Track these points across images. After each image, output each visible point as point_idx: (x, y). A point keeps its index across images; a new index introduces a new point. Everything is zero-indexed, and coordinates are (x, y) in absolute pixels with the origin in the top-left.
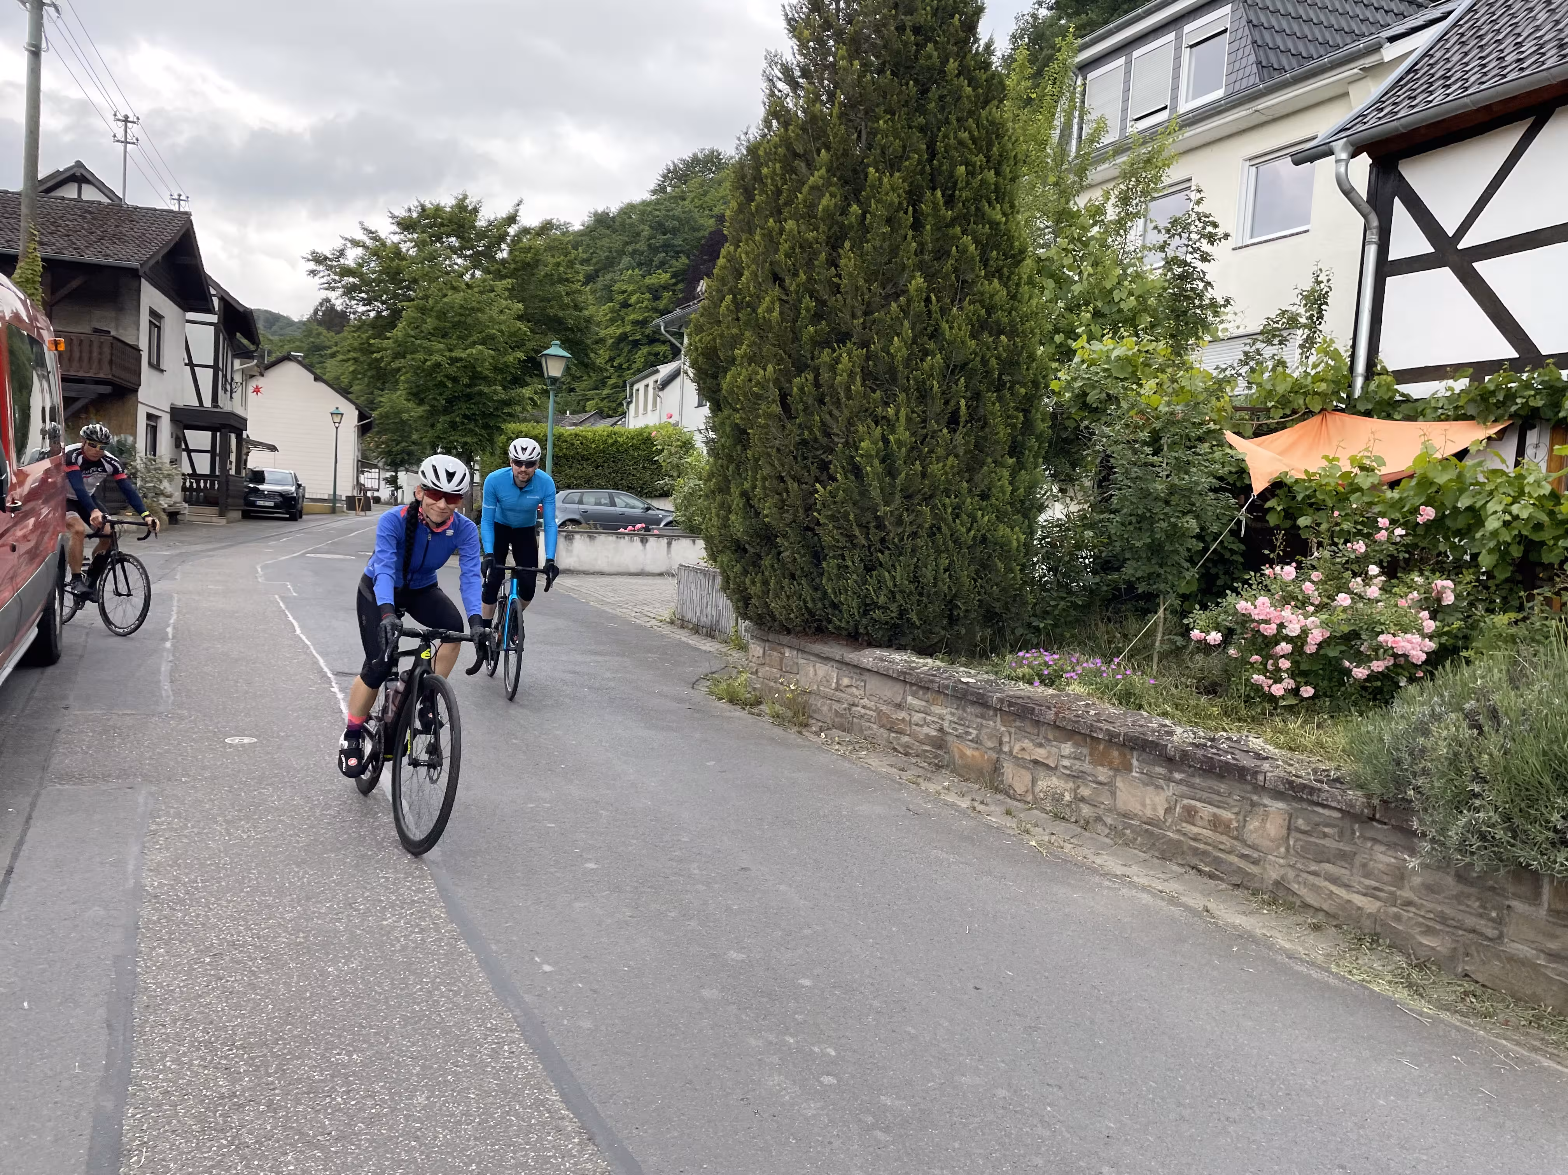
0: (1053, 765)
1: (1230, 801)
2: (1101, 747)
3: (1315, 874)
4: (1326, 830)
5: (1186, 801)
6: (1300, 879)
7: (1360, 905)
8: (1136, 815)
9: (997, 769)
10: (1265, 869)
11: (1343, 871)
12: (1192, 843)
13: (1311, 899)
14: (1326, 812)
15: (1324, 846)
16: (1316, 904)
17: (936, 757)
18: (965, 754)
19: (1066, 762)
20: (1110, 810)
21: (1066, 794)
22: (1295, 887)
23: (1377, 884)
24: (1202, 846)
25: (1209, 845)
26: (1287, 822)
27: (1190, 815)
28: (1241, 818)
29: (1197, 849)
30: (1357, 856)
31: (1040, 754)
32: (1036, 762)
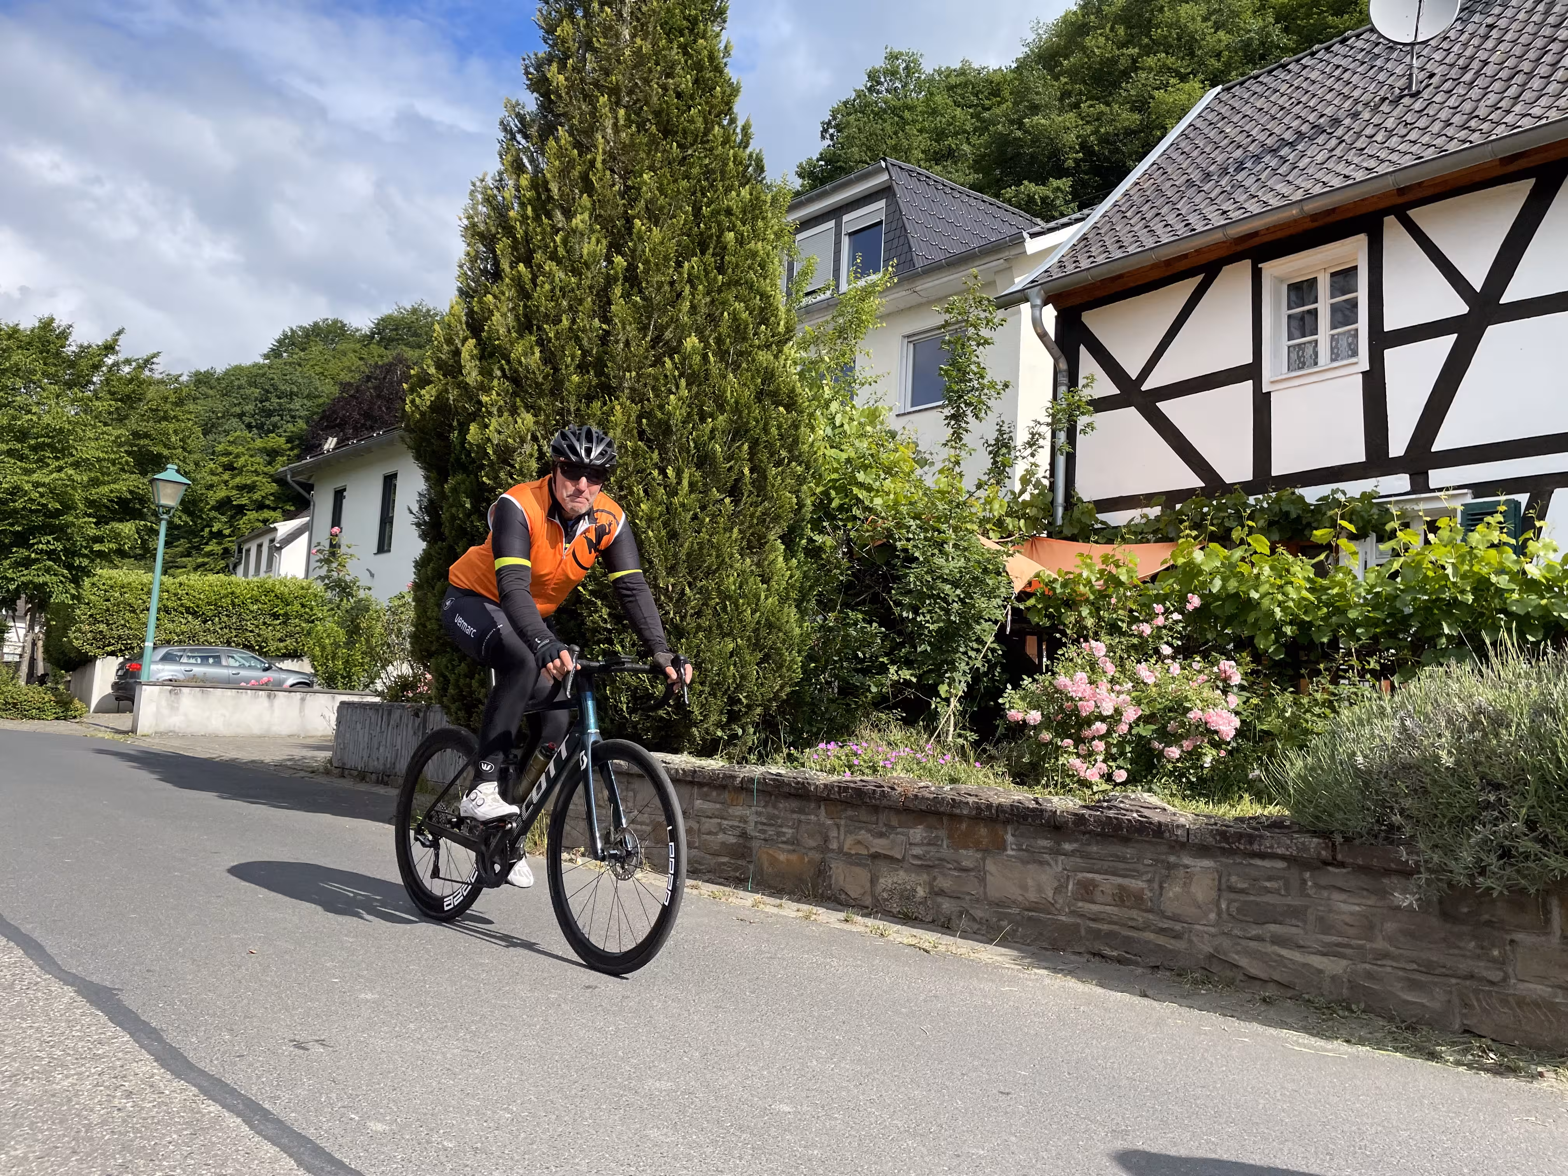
0: (899, 857)
1: (1140, 867)
2: (964, 826)
3: (1259, 939)
4: (1268, 884)
5: (1080, 876)
6: (1239, 948)
7: (1320, 967)
8: (1014, 902)
9: (821, 871)
10: (1190, 941)
11: (1294, 930)
12: (1093, 925)
13: (1255, 970)
14: (1267, 863)
15: (1268, 904)
16: (1262, 975)
17: (736, 869)
18: (776, 859)
19: (917, 851)
20: (977, 901)
21: (919, 889)
22: (1235, 958)
23: (1340, 939)
24: (1105, 927)
25: (1115, 923)
26: (1216, 883)
27: (1087, 891)
28: (1156, 886)
29: (1100, 930)
30: (1310, 911)
31: (879, 845)
32: (875, 856)
